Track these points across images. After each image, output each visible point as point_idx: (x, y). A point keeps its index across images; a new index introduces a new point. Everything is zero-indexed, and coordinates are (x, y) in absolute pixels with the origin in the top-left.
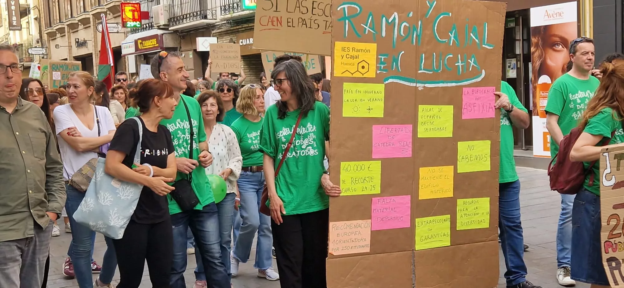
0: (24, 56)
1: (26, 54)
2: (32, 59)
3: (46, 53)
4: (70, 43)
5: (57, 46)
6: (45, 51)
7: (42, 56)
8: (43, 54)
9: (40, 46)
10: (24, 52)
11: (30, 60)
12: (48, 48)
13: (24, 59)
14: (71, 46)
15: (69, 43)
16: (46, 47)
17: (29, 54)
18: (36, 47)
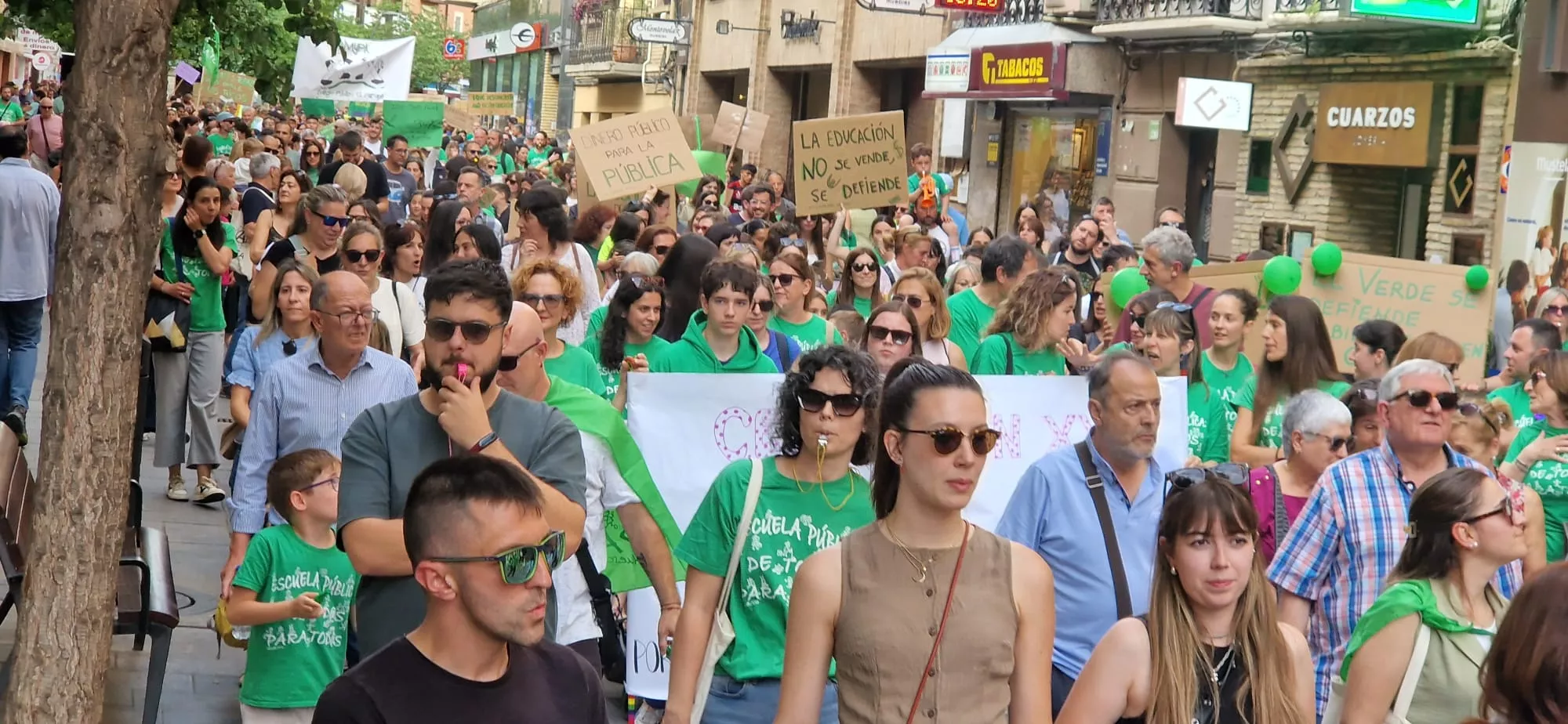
0: (616, 41)
1: (622, 36)
2: (638, 54)
3: (685, 41)
4: (767, 19)
5: (722, 26)
6: (682, 32)
7: (674, 48)
8: (675, 43)
9: (671, 17)
10: (619, 26)
11: (633, 56)
12: (693, 27)
13: (614, 49)
14: (769, 32)
15: (761, 18)
16: (690, 22)
17: (633, 38)
18: (657, 17)
